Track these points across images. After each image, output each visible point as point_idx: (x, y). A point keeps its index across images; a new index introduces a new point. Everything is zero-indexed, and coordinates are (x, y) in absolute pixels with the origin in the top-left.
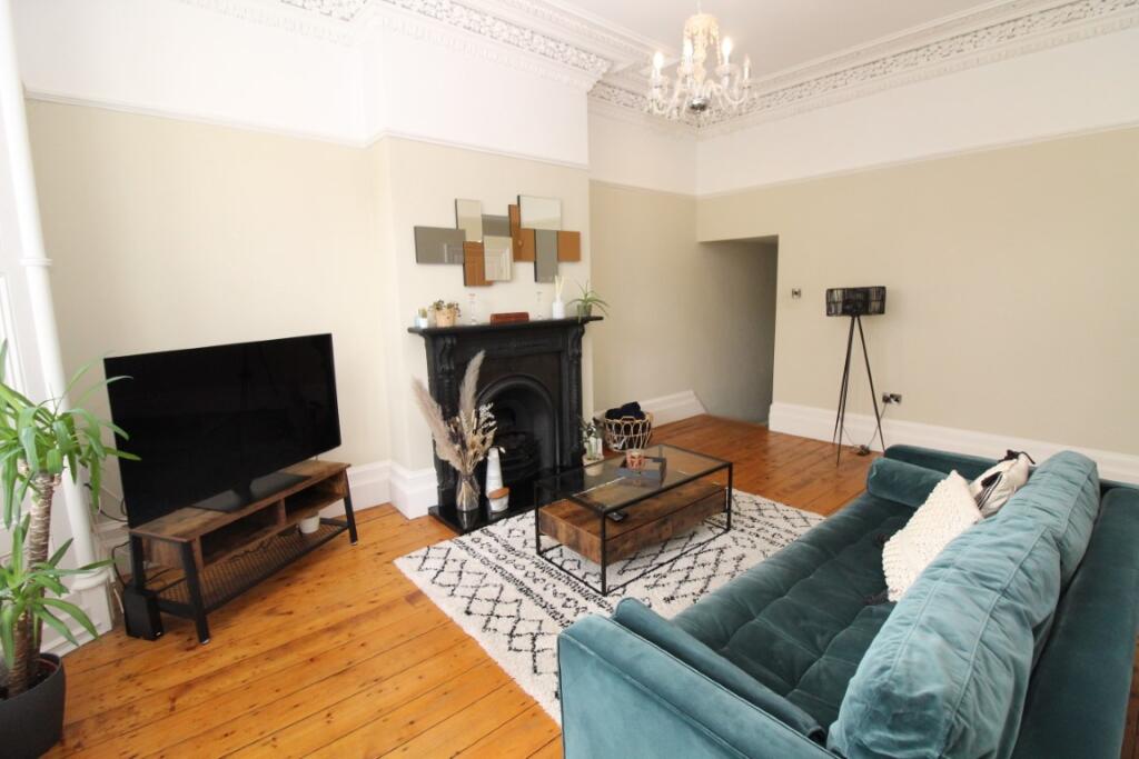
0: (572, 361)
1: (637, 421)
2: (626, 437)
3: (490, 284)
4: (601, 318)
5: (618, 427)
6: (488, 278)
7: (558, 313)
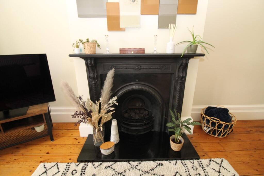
0: (177, 80)
1: (222, 122)
2: (212, 128)
3: (123, 30)
4: (203, 55)
5: (207, 120)
6: (121, 26)
7: (169, 50)
